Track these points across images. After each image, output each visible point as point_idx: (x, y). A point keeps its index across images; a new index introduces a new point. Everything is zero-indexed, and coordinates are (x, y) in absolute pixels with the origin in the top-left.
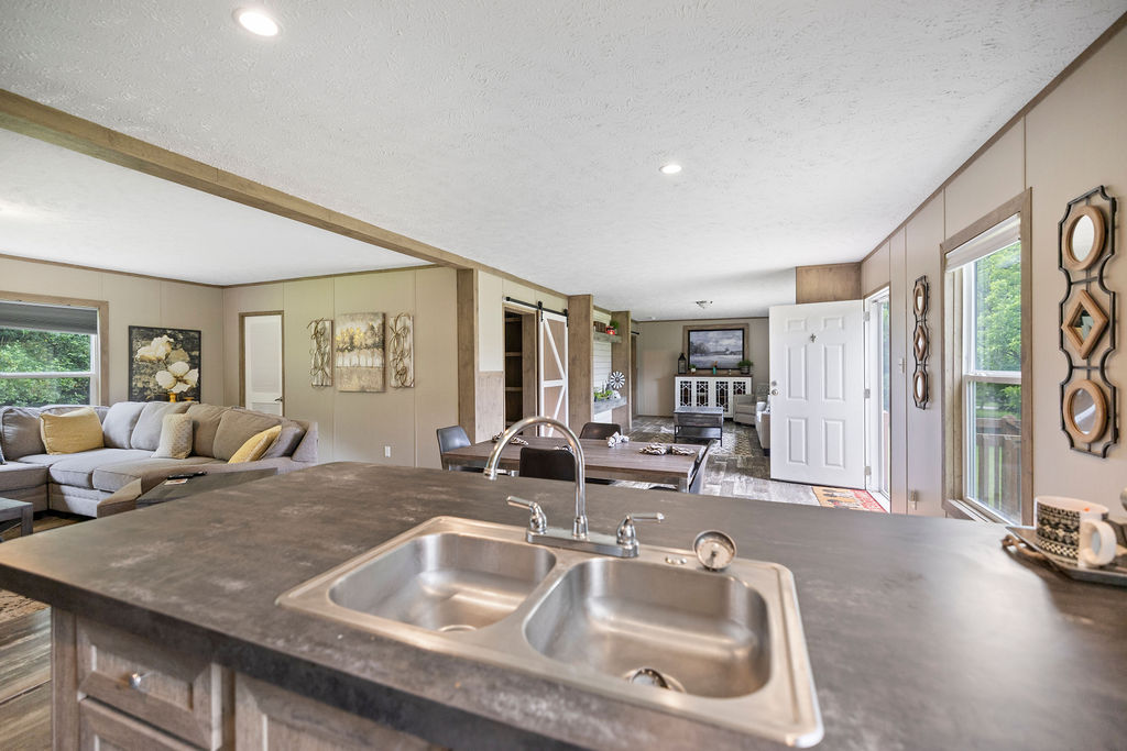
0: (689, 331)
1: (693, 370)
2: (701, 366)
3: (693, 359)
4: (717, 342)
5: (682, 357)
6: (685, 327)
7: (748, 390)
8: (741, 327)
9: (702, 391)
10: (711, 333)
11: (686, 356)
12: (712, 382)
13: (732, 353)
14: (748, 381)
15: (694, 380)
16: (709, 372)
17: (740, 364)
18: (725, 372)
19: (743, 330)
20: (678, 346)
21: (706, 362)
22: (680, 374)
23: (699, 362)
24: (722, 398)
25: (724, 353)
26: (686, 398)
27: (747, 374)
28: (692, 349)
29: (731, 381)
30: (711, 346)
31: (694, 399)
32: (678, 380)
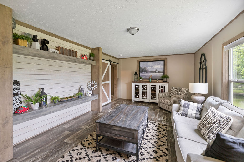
0: (140, 62)
1: (141, 80)
2: (145, 78)
3: (141, 74)
4: (152, 67)
5: (136, 73)
6: (138, 60)
7: (166, 90)
8: (163, 59)
9: (144, 89)
10: (149, 63)
11: (138, 73)
12: (149, 85)
13: (159, 72)
14: (166, 85)
15: (141, 84)
16: (148, 80)
17: (162, 77)
18: (155, 81)
19: (164, 61)
20: (135, 69)
21: (147, 76)
22: (135, 81)
23: (144, 76)
24: (153, 94)
25: (155, 72)
26: (137, 93)
27: (166, 82)
28: (141, 70)
29: (158, 85)
30: (149, 69)
31: (141, 93)
32: (134, 84)
